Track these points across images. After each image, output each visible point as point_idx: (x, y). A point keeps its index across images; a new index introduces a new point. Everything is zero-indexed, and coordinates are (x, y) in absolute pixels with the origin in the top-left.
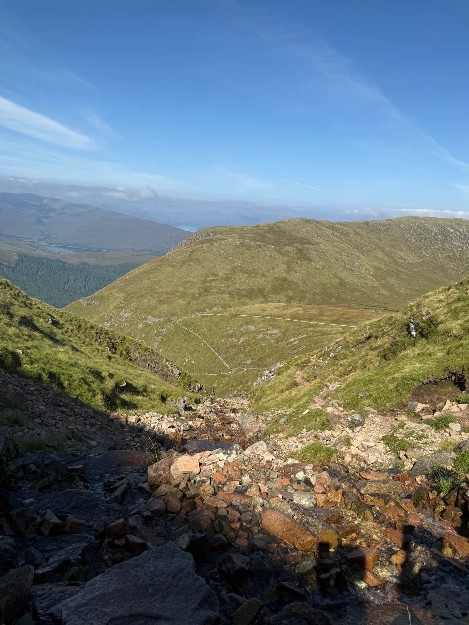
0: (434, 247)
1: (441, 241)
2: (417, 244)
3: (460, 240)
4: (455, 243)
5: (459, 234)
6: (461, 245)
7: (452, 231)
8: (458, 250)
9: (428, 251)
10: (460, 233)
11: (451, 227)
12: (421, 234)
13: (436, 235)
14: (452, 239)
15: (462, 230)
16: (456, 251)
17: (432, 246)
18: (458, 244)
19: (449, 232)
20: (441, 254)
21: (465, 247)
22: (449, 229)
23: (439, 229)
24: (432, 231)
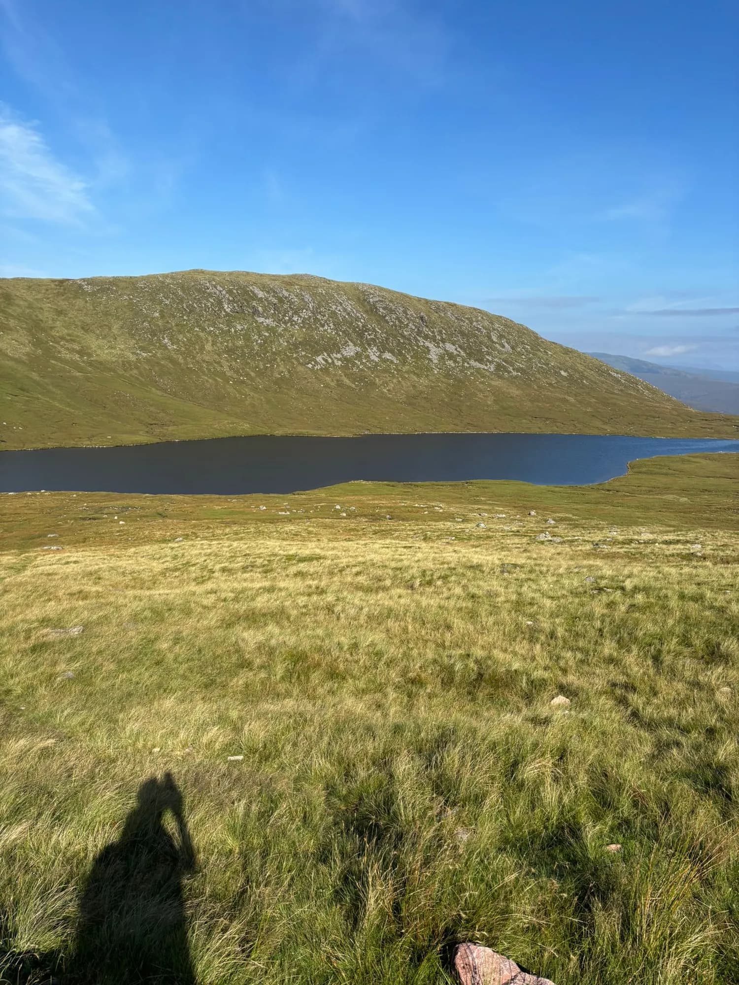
0: (203, 330)
1: (227, 314)
2: (160, 323)
3: (273, 315)
4: (261, 320)
5: (276, 301)
6: (274, 324)
7: (261, 294)
8: (260, 335)
9: (181, 337)
10: (281, 300)
11: (263, 288)
12: (181, 301)
13: (220, 303)
14: (255, 312)
15: (286, 294)
16: (256, 337)
17: (198, 326)
18: (269, 321)
19: (254, 297)
20: (214, 343)
21: (280, 330)
22: (256, 291)
23: (230, 292)
24: (210, 295)
